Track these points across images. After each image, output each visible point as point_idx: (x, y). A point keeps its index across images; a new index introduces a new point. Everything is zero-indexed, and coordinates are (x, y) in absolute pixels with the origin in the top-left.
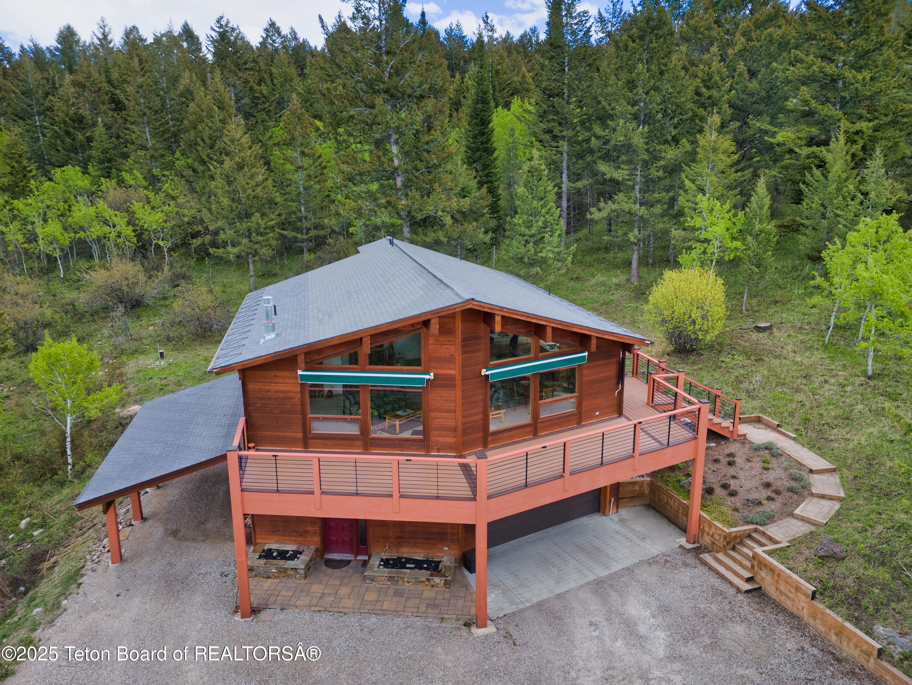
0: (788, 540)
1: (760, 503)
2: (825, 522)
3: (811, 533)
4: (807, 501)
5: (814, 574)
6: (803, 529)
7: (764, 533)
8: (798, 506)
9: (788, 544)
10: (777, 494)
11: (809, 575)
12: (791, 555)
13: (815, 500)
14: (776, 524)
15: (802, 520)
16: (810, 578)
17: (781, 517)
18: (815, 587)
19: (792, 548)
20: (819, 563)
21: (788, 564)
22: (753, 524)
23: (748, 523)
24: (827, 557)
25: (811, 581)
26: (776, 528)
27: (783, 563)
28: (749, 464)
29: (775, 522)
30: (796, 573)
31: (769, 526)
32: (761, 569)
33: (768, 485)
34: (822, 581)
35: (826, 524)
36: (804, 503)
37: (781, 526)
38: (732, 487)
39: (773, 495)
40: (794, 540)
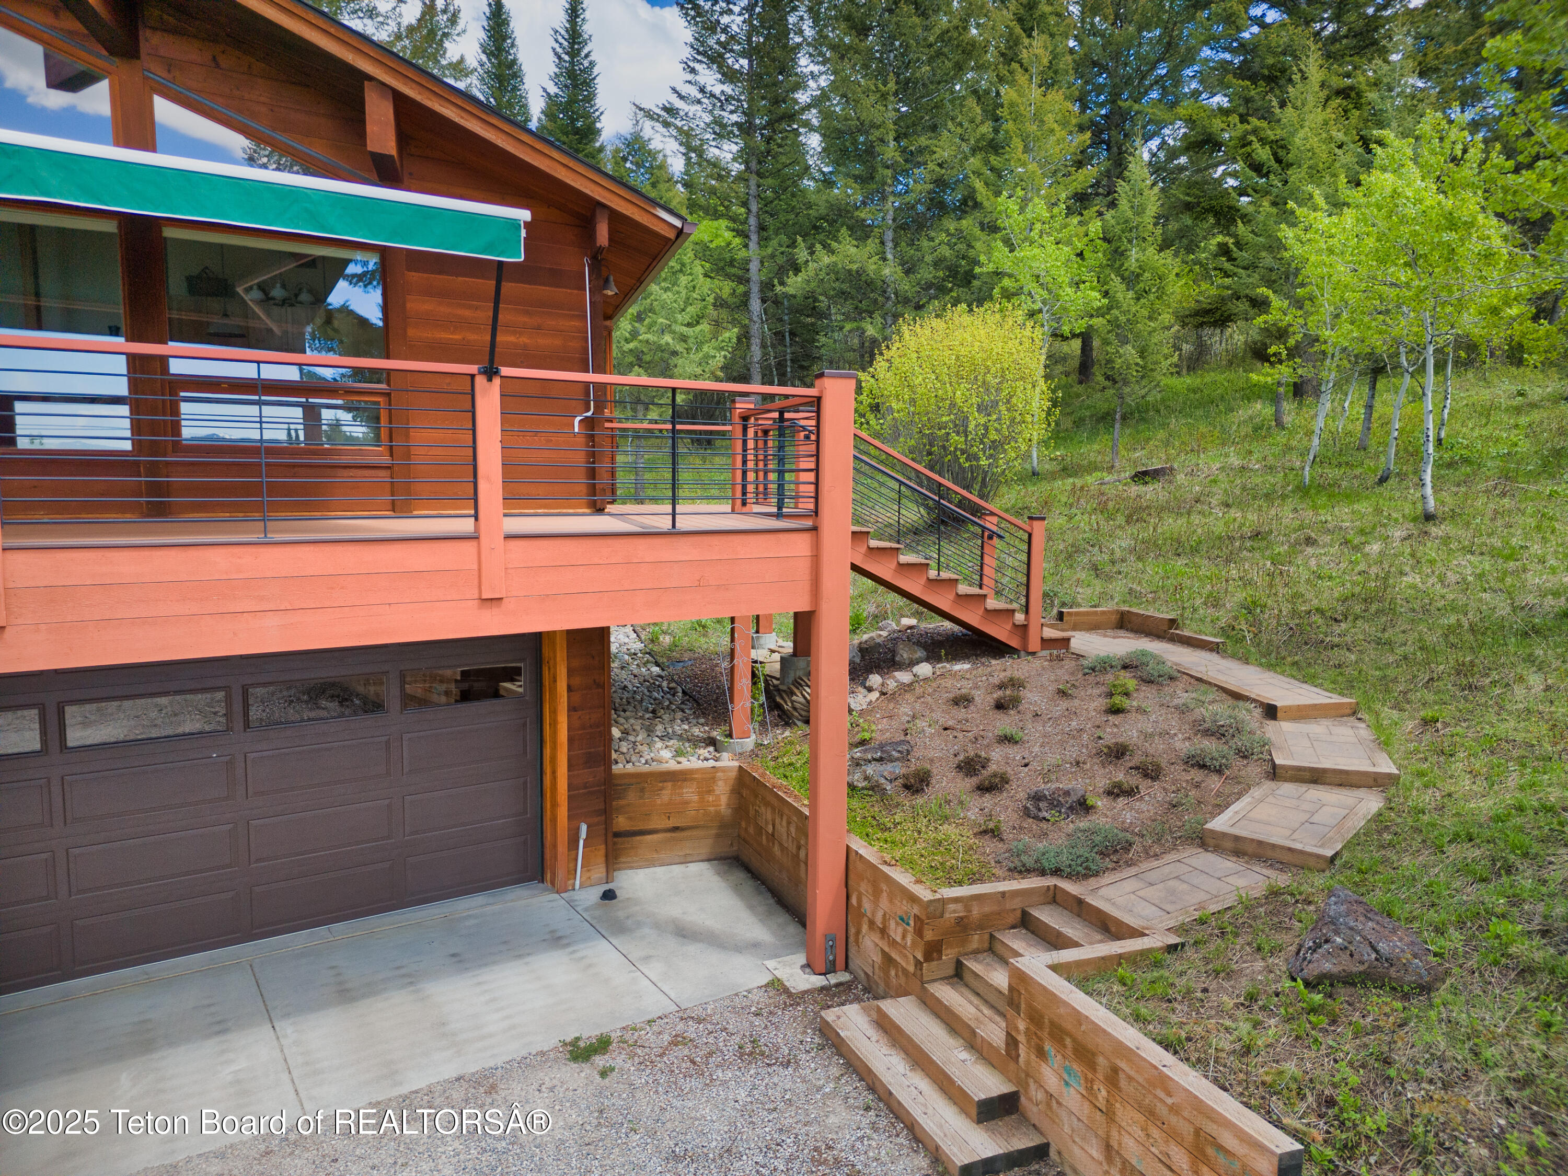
0: (1172, 923)
1: (1083, 807)
2: (1329, 853)
3: (1274, 893)
4: (1256, 792)
5: (1291, 1067)
6: (1241, 882)
7: (1080, 902)
8: (1221, 808)
9: (1173, 940)
10: (1146, 775)
11: (1263, 1074)
12: (1181, 982)
13: (1288, 788)
14: (1133, 870)
15: (1238, 853)
16: (1271, 1089)
17: (1157, 849)
18: (1295, 1134)
19: (1189, 952)
20: (1313, 1010)
21: (1163, 1022)
22: (1043, 873)
23: (1023, 871)
24: (1348, 980)
25: (1276, 1104)
26: (1130, 885)
27: (1138, 1019)
28: (1064, 704)
29: (1130, 864)
30: (1199, 1063)
31: (1107, 878)
32: (1041, 1054)
33: (1118, 753)
34: (1331, 1102)
35: (1332, 860)
36: (1246, 800)
37: (1153, 876)
38: (993, 768)
39: (1134, 780)
40: (1202, 922)
